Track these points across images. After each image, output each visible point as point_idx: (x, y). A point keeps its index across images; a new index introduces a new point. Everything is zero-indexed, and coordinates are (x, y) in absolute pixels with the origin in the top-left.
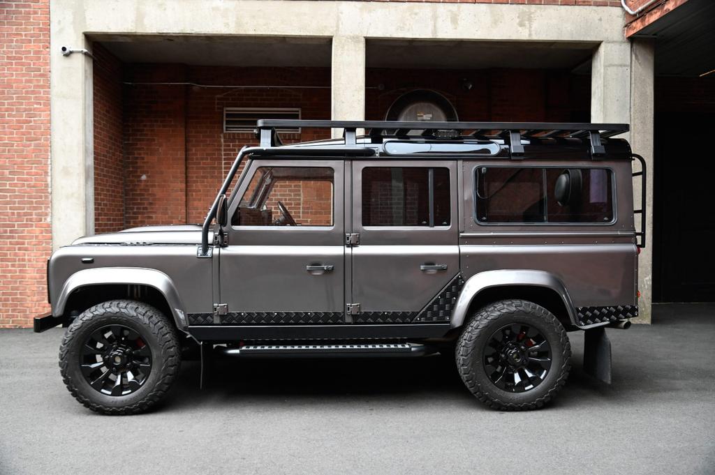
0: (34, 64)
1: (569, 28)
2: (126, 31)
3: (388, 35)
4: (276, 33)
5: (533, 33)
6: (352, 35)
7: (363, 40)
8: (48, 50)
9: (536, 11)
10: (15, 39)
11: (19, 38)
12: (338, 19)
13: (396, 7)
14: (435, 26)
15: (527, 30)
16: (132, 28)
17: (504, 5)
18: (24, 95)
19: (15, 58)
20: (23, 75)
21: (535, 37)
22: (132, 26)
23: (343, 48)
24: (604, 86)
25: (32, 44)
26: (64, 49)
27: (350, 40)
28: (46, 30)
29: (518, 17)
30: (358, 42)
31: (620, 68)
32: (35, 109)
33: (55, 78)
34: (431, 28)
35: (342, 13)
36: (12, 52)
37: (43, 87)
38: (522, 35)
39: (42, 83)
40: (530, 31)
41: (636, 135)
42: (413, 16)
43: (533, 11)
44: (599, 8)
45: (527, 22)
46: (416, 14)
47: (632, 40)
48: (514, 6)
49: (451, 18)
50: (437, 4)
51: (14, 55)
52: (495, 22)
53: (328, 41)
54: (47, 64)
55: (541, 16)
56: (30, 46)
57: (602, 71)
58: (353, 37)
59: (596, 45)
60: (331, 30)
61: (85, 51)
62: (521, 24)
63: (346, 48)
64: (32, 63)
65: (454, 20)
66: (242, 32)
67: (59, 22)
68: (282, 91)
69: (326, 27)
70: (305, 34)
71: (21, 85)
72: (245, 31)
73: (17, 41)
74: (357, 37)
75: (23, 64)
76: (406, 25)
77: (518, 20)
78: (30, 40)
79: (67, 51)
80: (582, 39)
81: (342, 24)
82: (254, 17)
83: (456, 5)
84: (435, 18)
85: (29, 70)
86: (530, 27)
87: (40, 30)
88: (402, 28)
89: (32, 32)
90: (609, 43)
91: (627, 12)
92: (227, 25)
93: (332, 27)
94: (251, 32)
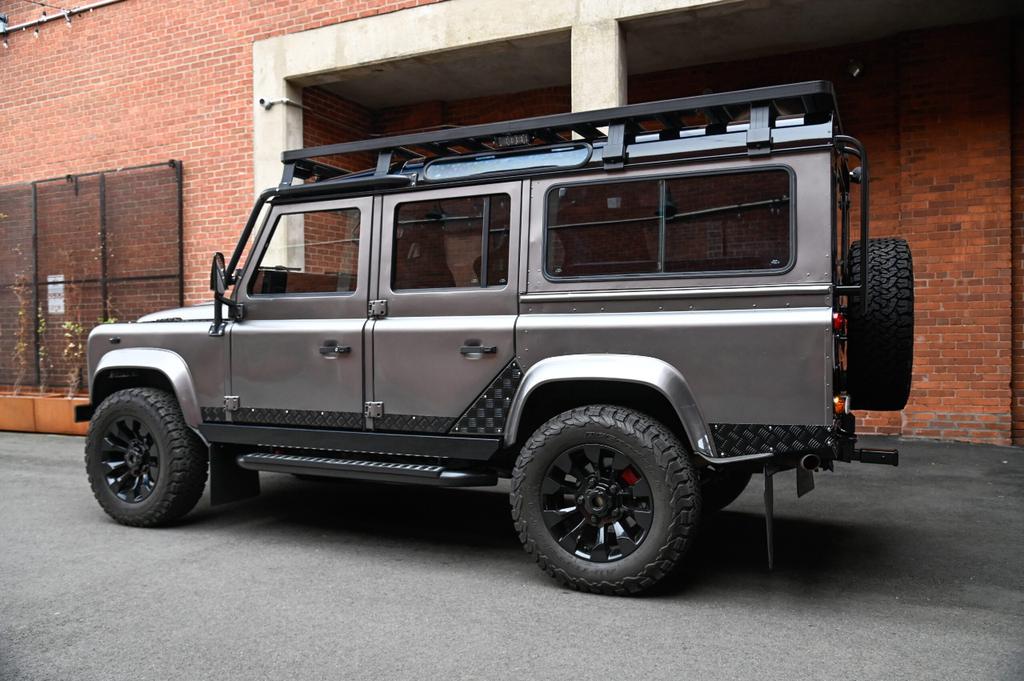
0: (239, 124)
2: (325, 68)
4: (495, 37)
6: (597, 19)
7: (614, 24)
8: (250, 105)
10: (222, 98)
11: (226, 96)
16: (332, 63)
18: (230, 162)
19: (222, 120)
20: (229, 139)
22: (332, 60)
23: (585, 41)
25: (237, 101)
26: (262, 101)
27: (595, 29)
28: (249, 82)
30: (607, 28)
32: (240, 177)
33: (257, 138)
36: (219, 114)
37: (247, 150)
39: (246, 146)
51: (221, 117)
53: (566, 33)
54: (250, 122)
56: (235, 104)
58: (600, 23)
60: (569, 17)
61: (285, 99)
63: (589, 40)
64: (237, 123)
66: (453, 44)
67: (262, 70)
69: (561, 15)
70: (533, 31)
71: (228, 150)
72: (457, 40)
73: (224, 100)
74: (606, 21)
75: (228, 126)
78: (235, 97)
79: (266, 103)
81: (584, 6)
82: (467, 20)
85: (235, 131)
87: (244, 83)
89: (237, 87)
92: (435, 37)
93: (570, 14)
94: (465, 42)
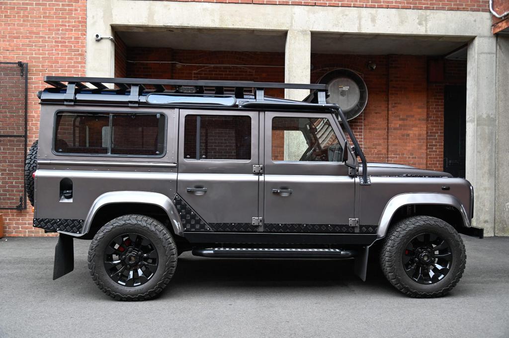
0: (75, 46)
1: (453, 27)
2: (141, 24)
3: (327, 30)
4: (248, 27)
5: (428, 30)
6: (301, 29)
7: (310, 33)
8: (85, 36)
9: (430, 15)
10: (61, 29)
11: (64, 28)
12: (292, 18)
13: (332, 10)
14: (360, 24)
15: (424, 28)
16: (145, 22)
17: (408, 10)
18: (66, 68)
19: (60, 42)
20: (66, 54)
21: (430, 33)
22: (145, 20)
23: (295, 38)
24: (478, 68)
25: (73, 32)
26: (97, 36)
27: (300, 33)
28: (84, 22)
29: (418, 19)
30: (306, 34)
31: (489, 55)
33: (89, 56)
34: (357, 25)
35: (294, 14)
36: (58, 38)
37: (80, 63)
38: (421, 31)
39: (80, 60)
40: (426, 28)
41: (500, 102)
42: (345, 17)
43: (428, 14)
44: (474, 13)
45: (424, 22)
46: (346, 15)
47: (497, 35)
48: (415, 10)
49: (371, 18)
50: (361, 8)
51: (60, 40)
52: (402, 22)
53: (285, 33)
54: (84, 47)
55: (434, 18)
56: (71, 34)
57: (476, 57)
58: (303, 31)
59: (472, 39)
60: (288, 25)
61: (112, 37)
62: (420, 24)
63: (297, 38)
64: (73, 45)
65: (373, 20)
66: (224, 26)
67: (93, 17)
68: (241, 69)
69: (283, 23)
70: (268, 28)
71: (65, 61)
72: (226, 25)
73: (62, 30)
74: (306, 31)
75: (66, 46)
76: (339, 23)
77: (418, 21)
78: (72, 29)
79: (99, 38)
80: (462, 34)
81: (295, 22)
82: (232, 15)
83: (374, 9)
84: (360, 18)
85: (71, 50)
86: (426, 26)
87: (80, 22)
88: (336, 25)
89: (74, 24)
90: (481, 37)
91: (494, 16)
92: (213, 21)
93: (288, 24)
94: (231, 26)
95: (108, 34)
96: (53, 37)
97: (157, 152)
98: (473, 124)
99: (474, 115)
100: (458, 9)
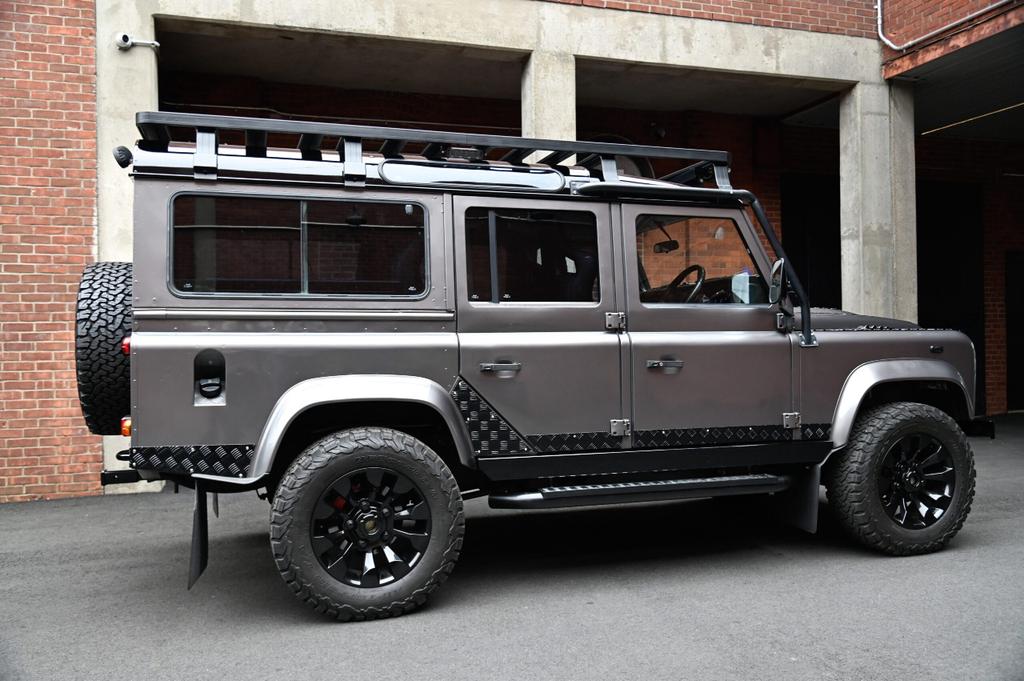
0: (67, 60)
1: (821, 62)
3: (605, 55)
4: (454, 40)
5: (781, 65)
6: (557, 51)
7: (573, 59)
8: (91, 38)
9: (783, 37)
10: (32, 16)
11: (39, 14)
12: (539, 27)
13: (614, 16)
14: (664, 47)
15: (774, 61)
16: (235, 15)
17: (746, 26)
18: (48, 109)
19: (31, 47)
20: (47, 77)
21: (783, 71)
22: (235, 11)
23: (546, 68)
24: (862, 139)
25: (64, 26)
26: (125, 38)
27: (556, 59)
28: (88, 5)
29: (764, 43)
30: (567, 62)
31: (878, 117)
32: (68, 134)
33: (105, 85)
34: (659, 49)
35: (544, 19)
36: (27, 37)
37: (82, 98)
38: (768, 66)
39: (81, 92)
40: (777, 62)
41: (898, 203)
42: (637, 31)
43: (780, 36)
44: (854, 38)
45: (773, 51)
46: (640, 28)
47: (891, 82)
48: (759, 28)
49: (684, 37)
50: (666, 17)
51: (30, 42)
52: (737, 48)
53: (522, 59)
54: (91, 61)
55: (790, 44)
56: (59, 29)
57: (859, 118)
58: (560, 54)
59: (848, 87)
60: (531, 42)
61: (156, 44)
62: (767, 53)
63: (550, 69)
64: (63, 57)
65: (687, 41)
66: (405, 35)
69: (523, 37)
71: (44, 93)
72: (409, 32)
73: (35, 19)
74: (566, 54)
75: (47, 59)
76: (627, 42)
77: (763, 48)
78: (61, 19)
79: (129, 43)
80: (836, 77)
81: (545, 34)
82: (421, 13)
83: (689, 20)
84: (664, 36)
85: (58, 68)
86: (778, 57)
88: (622, 47)
89: (63, 6)
90: (866, 84)
91: (885, 47)
92: (382, 22)
93: (531, 38)
94: (418, 36)
95: (148, 36)
96: (11, 34)
97: (411, 288)
98: (856, 241)
99: (858, 226)
100: (828, 31)
